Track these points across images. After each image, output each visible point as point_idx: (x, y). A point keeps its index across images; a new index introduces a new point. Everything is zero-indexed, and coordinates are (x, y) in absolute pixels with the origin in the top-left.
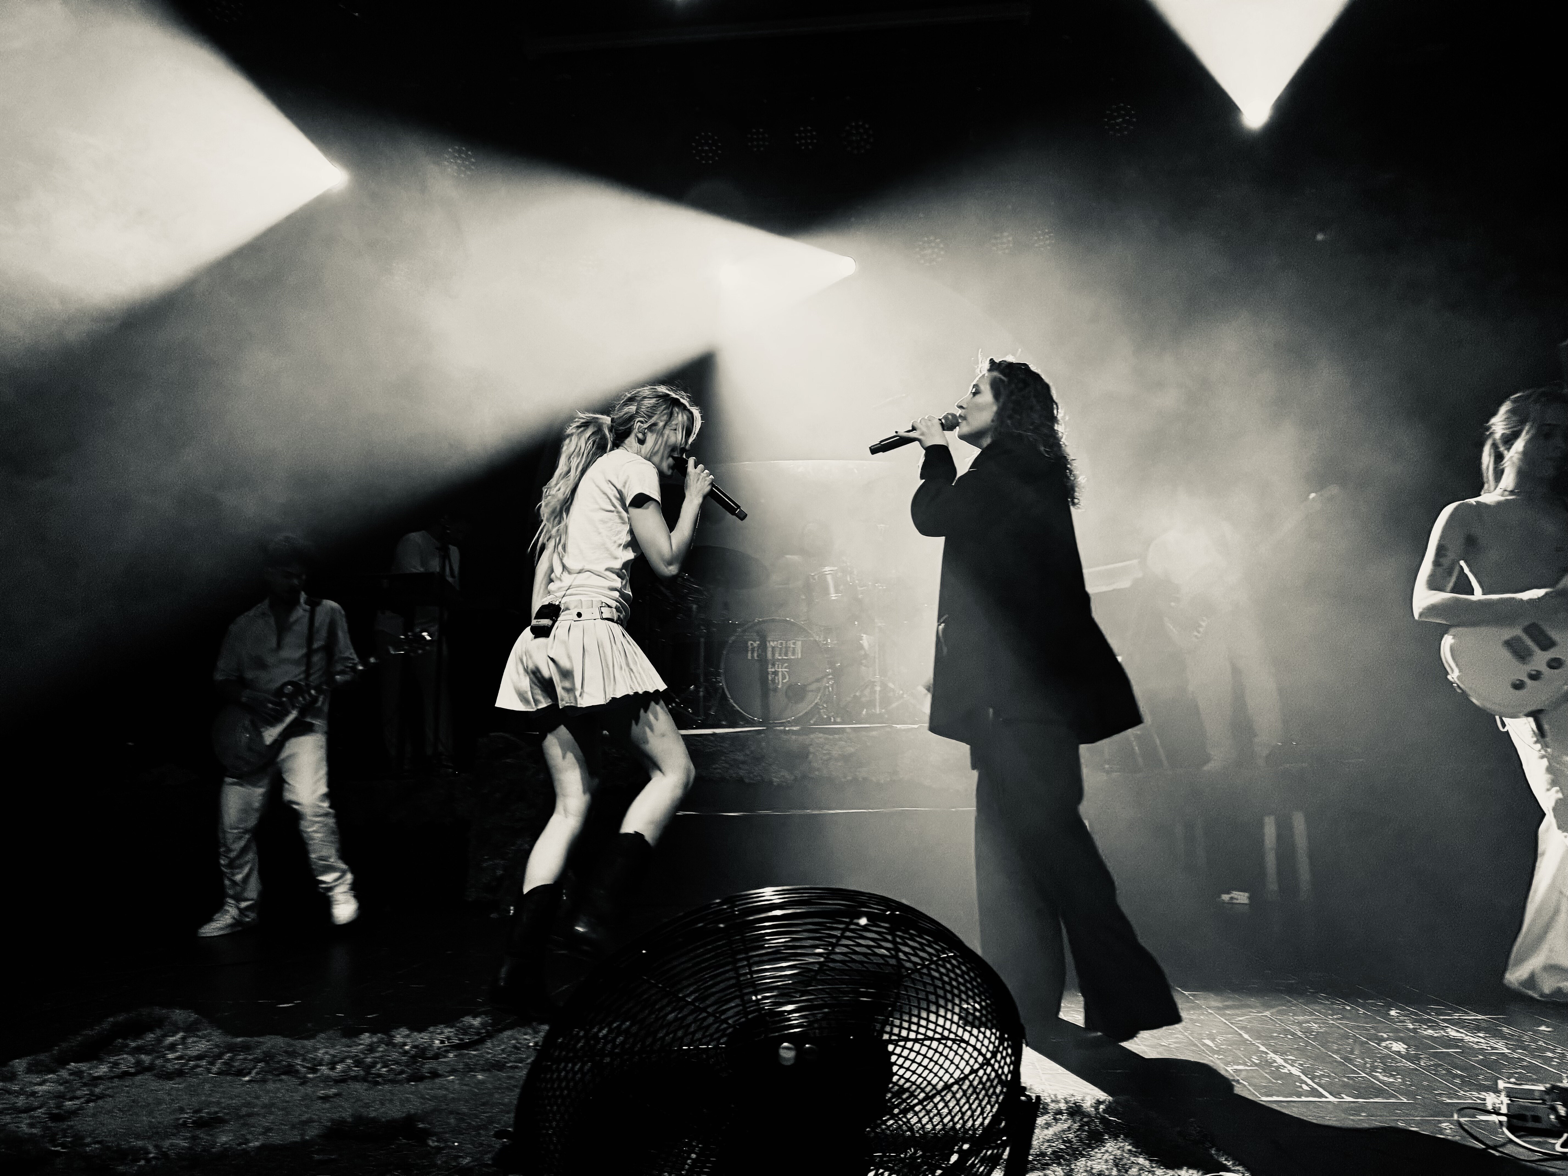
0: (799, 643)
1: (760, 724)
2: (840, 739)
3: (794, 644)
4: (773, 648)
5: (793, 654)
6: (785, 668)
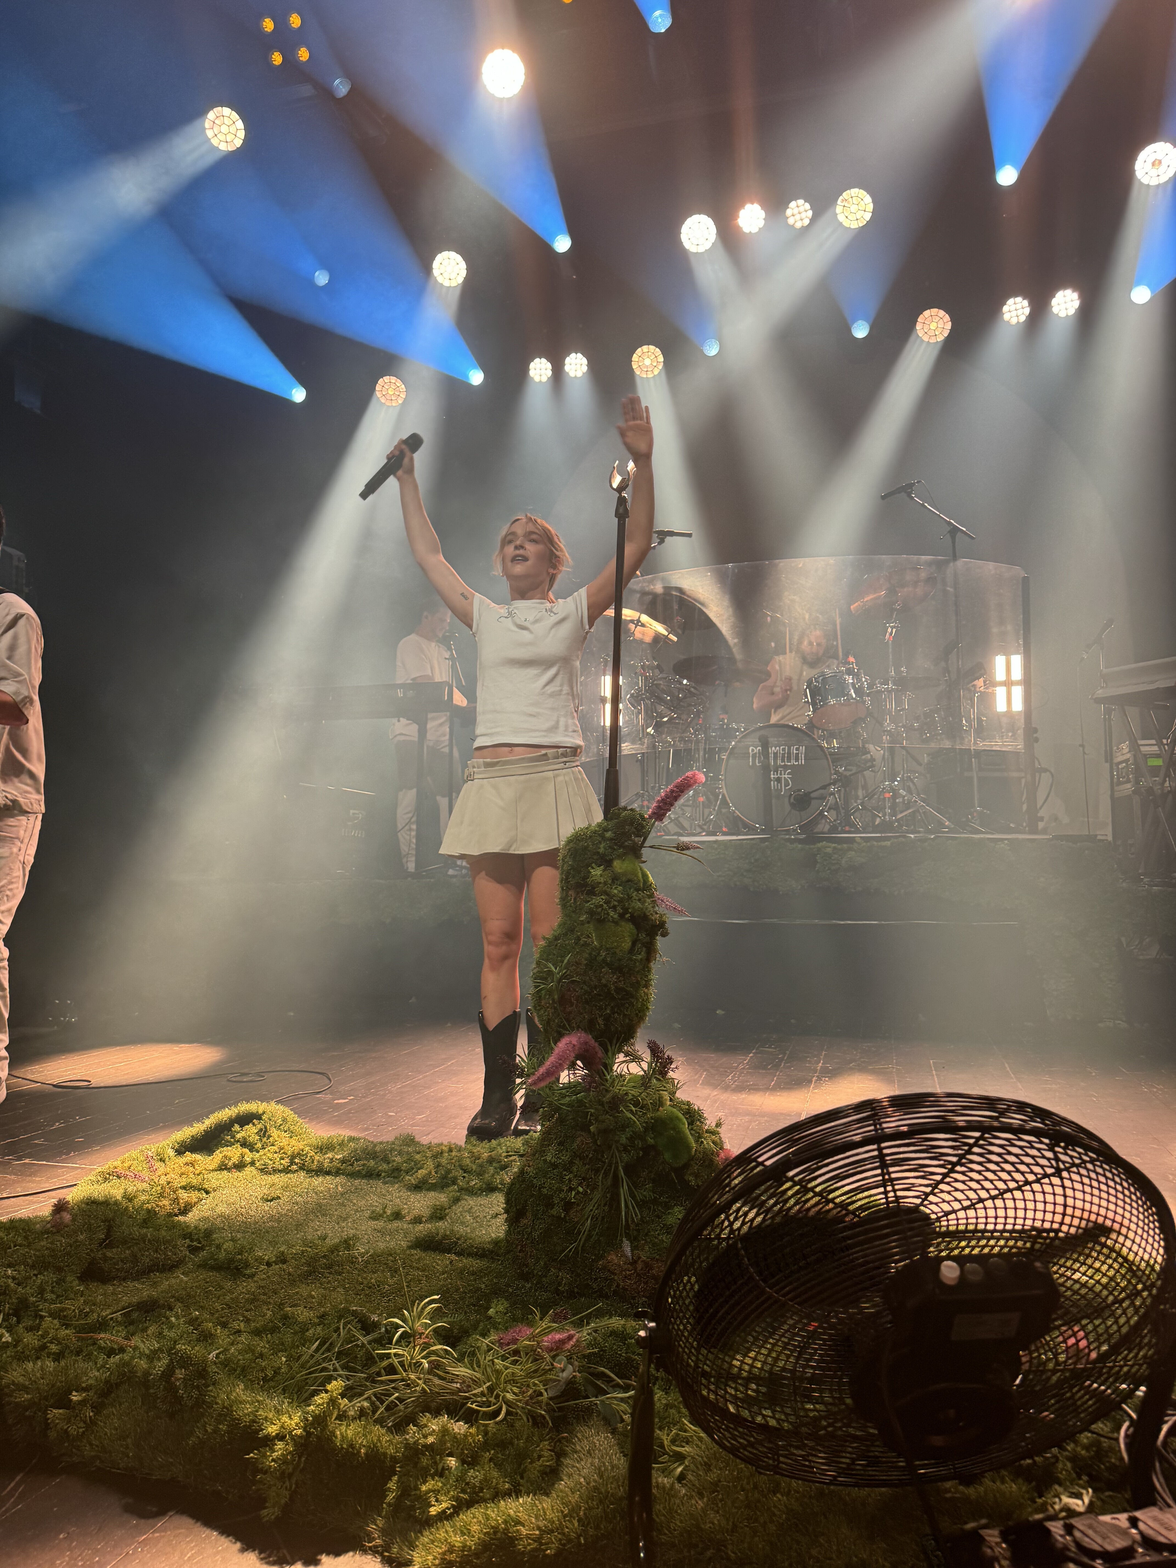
0: (803, 749)
1: (763, 832)
2: (850, 849)
3: (797, 749)
4: (775, 754)
5: (797, 759)
6: (788, 774)
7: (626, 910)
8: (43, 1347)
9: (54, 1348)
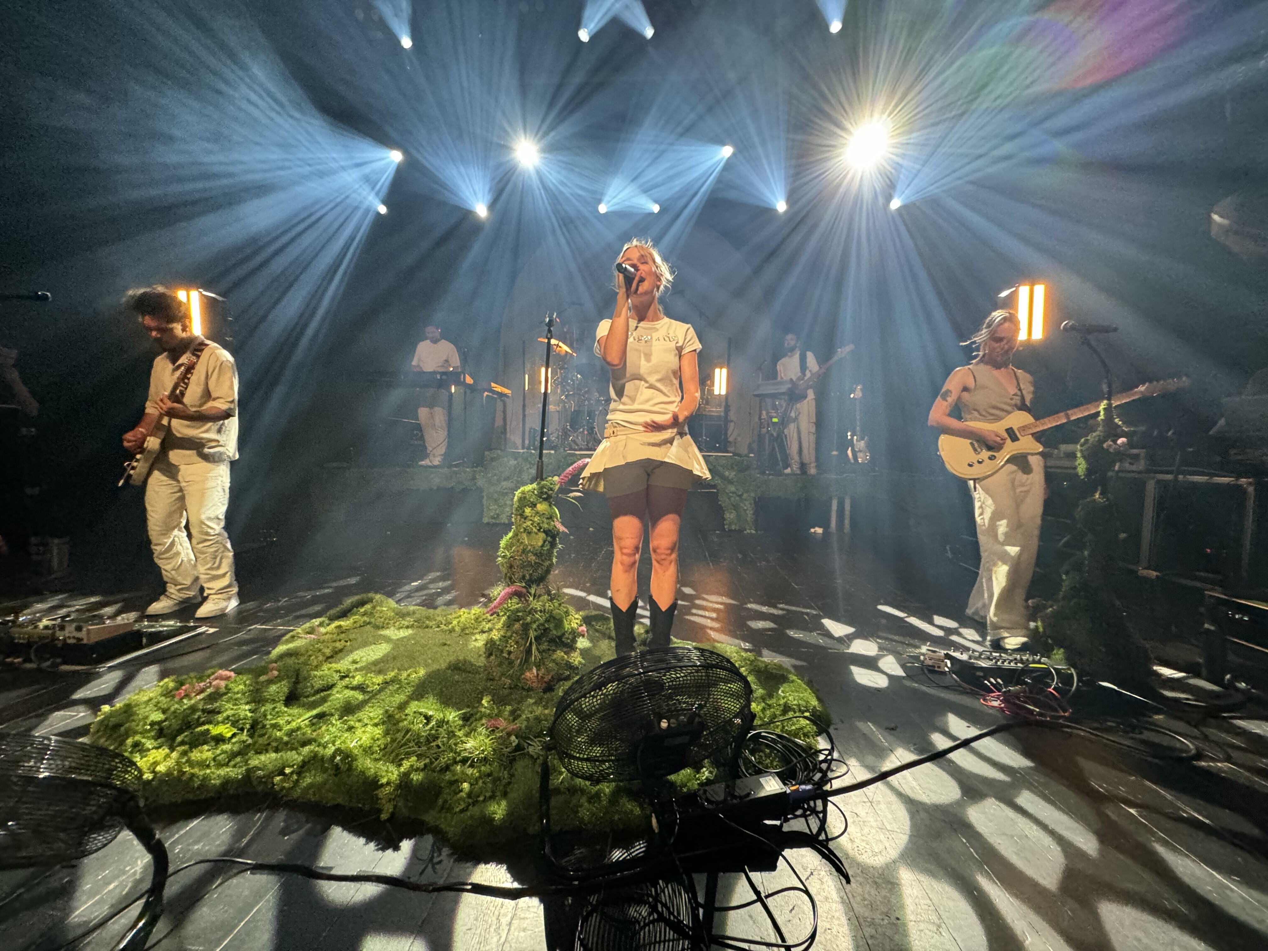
7: (541, 528)
8: (269, 744)
9: (274, 744)
